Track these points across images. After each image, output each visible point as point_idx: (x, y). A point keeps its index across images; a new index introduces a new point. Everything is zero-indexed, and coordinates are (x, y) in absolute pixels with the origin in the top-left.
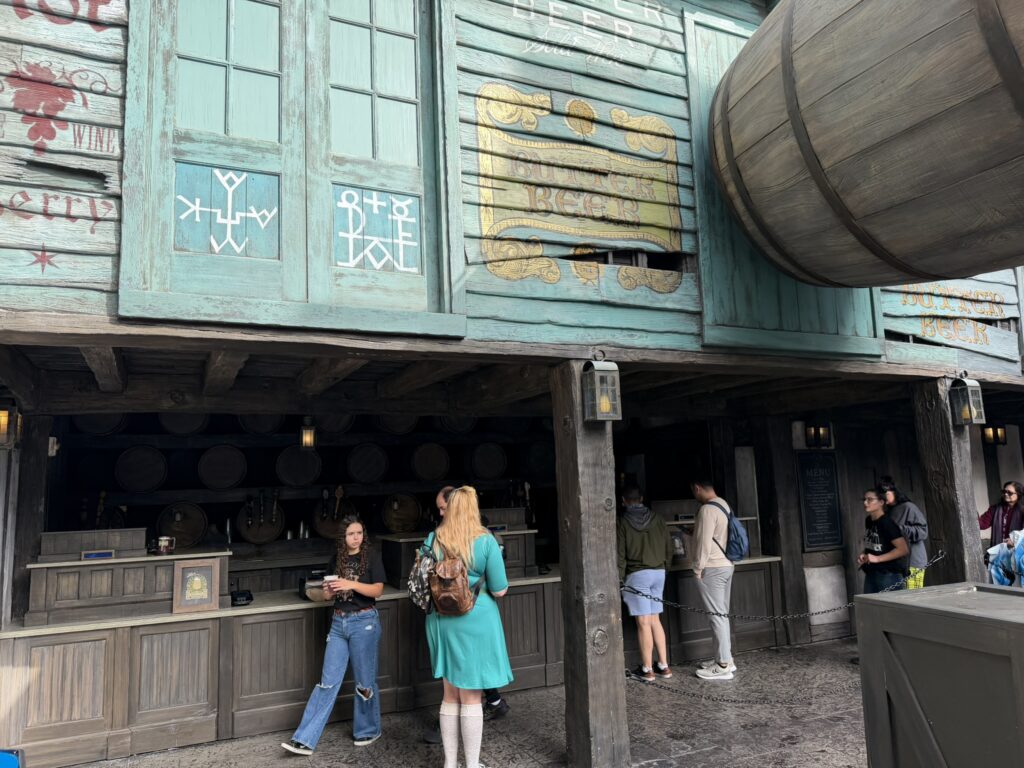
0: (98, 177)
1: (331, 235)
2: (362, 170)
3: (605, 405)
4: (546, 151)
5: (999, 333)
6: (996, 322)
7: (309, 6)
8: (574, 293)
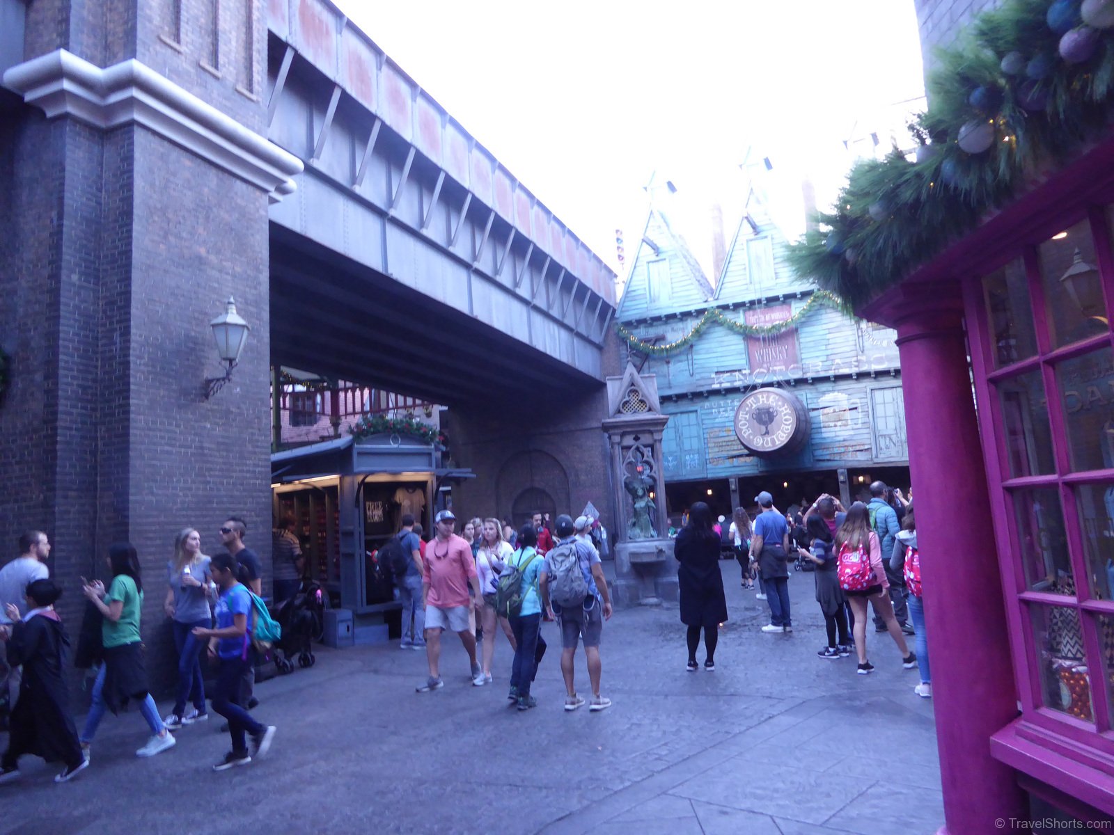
1: (685, 464)
2: (689, 451)
3: (733, 487)
4: (721, 440)
5: (863, 453)
6: (862, 451)
7: (679, 426)
8: (728, 466)
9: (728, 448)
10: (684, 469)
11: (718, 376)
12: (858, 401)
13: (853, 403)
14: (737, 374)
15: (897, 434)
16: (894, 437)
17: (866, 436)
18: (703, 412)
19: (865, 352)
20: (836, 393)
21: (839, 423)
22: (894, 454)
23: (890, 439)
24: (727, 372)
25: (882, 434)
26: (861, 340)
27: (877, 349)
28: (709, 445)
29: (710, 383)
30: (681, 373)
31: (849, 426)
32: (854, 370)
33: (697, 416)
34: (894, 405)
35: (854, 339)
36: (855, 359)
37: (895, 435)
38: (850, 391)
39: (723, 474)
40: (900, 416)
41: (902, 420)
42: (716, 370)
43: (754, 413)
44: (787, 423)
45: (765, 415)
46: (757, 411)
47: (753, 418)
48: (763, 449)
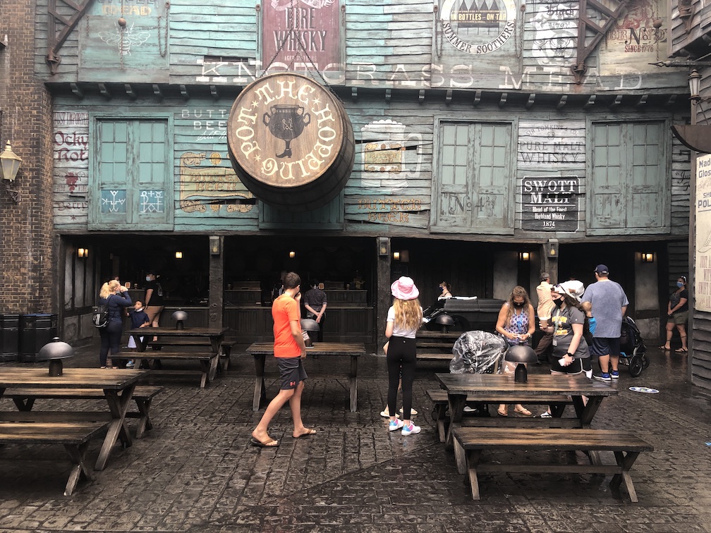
0: (83, 197)
1: (138, 205)
2: (147, 185)
3: (215, 249)
4: (202, 172)
5: (418, 216)
6: (415, 212)
7: (134, 141)
8: (211, 215)
9: (214, 187)
10: (135, 213)
11: (208, 63)
12: (419, 136)
13: (413, 139)
14: (240, 64)
15: (467, 193)
16: (462, 197)
17: (424, 191)
18: (177, 123)
19: (444, 59)
20: (389, 121)
21: (388, 168)
22: (459, 222)
23: (457, 199)
24: (225, 59)
25: (446, 190)
26: (439, 39)
27: (461, 56)
28: (183, 178)
29: (193, 73)
30: (144, 49)
31: (401, 174)
32: (424, 85)
33: (166, 129)
34: (469, 149)
35: (431, 35)
36: (426, 67)
37: (465, 195)
38: (410, 120)
39: (201, 229)
40: (476, 166)
41: (477, 172)
42: (205, 52)
43: (266, 114)
44: (327, 139)
45: (287, 120)
46: (273, 109)
47: (264, 121)
48: (277, 181)
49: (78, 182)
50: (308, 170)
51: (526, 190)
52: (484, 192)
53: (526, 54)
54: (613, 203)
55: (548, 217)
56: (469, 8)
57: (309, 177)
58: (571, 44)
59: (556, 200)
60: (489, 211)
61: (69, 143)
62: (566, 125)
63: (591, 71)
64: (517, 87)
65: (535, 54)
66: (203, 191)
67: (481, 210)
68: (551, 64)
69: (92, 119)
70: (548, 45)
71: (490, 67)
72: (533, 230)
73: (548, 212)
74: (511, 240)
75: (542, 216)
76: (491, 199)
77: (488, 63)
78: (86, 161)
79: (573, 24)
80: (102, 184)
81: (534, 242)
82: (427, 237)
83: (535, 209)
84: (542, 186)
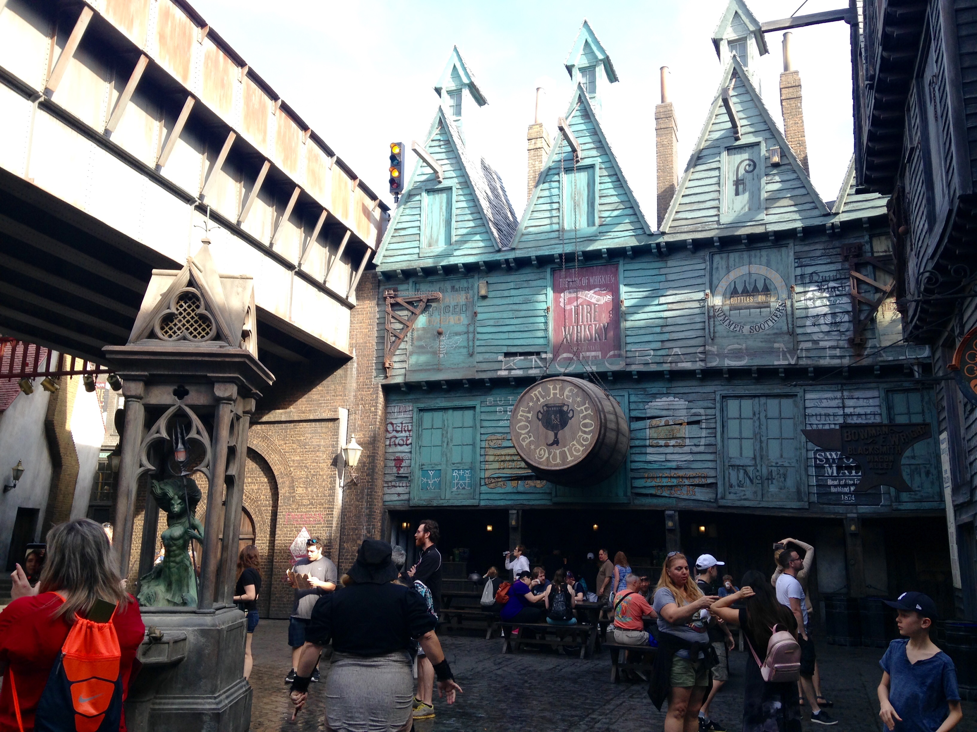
0: (407, 477)
1: (450, 483)
2: (459, 465)
3: (513, 522)
4: (504, 452)
5: (704, 490)
6: (702, 486)
7: (448, 426)
8: (510, 491)
9: (513, 465)
10: (448, 490)
11: (508, 359)
12: (702, 411)
13: (695, 415)
14: (534, 357)
15: (755, 465)
16: (750, 470)
17: (710, 465)
18: (483, 409)
19: (716, 341)
20: (671, 398)
21: (672, 442)
22: (749, 495)
23: (746, 472)
24: (521, 354)
25: (733, 463)
26: (712, 323)
27: (734, 337)
28: (488, 458)
29: (495, 368)
30: (457, 351)
31: (686, 448)
32: (699, 365)
33: (474, 415)
34: (754, 422)
35: (703, 320)
36: (701, 349)
37: (753, 468)
38: (691, 397)
39: (502, 503)
40: (763, 439)
41: (764, 445)
42: (505, 350)
43: (540, 411)
44: (587, 430)
45: (555, 416)
46: (545, 408)
47: (538, 418)
48: (547, 465)
49: (403, 464)
50: (572, 455)
51: (818, 462)
52: (774, 464)
53: (799, 331)
54: (923, 475)
55: (846, 490)
56: (740, 291)
57: (573, 461)
58: (846, 318)
59: (854, 472)
60: (781, 484)
61: (397, 432)
62: (857, 394)
63: (870, 344)
64: (793, 362)
65: (809, 330)
66: (503, 469)
67: (772, 483)
68: (826, 338)
69: (415, 410)
70: (822, 321)
71: (763, 344)
72: (830, 504)
73: (845, 485)
74: (806, 515)
75: (839, 489)
76: (782, 472)
77: (761, 342)
78: (410, 446)
79: (845, 300)
80: (422, 465)
81: (832, 516)
82: (716, 510)
83: (830, 482)
84: (835, 457)
